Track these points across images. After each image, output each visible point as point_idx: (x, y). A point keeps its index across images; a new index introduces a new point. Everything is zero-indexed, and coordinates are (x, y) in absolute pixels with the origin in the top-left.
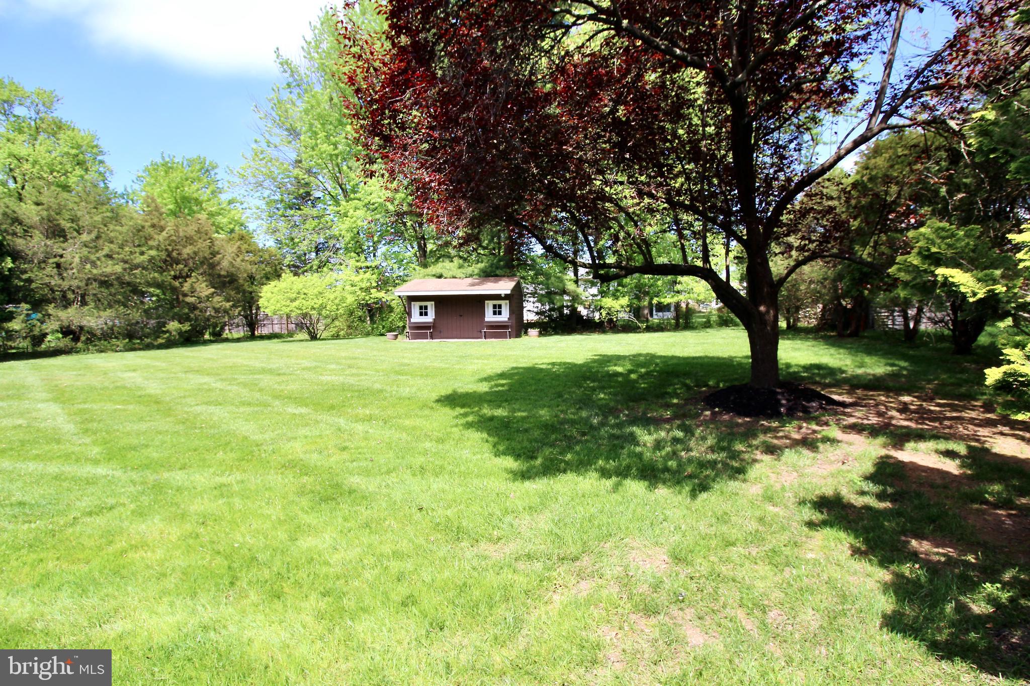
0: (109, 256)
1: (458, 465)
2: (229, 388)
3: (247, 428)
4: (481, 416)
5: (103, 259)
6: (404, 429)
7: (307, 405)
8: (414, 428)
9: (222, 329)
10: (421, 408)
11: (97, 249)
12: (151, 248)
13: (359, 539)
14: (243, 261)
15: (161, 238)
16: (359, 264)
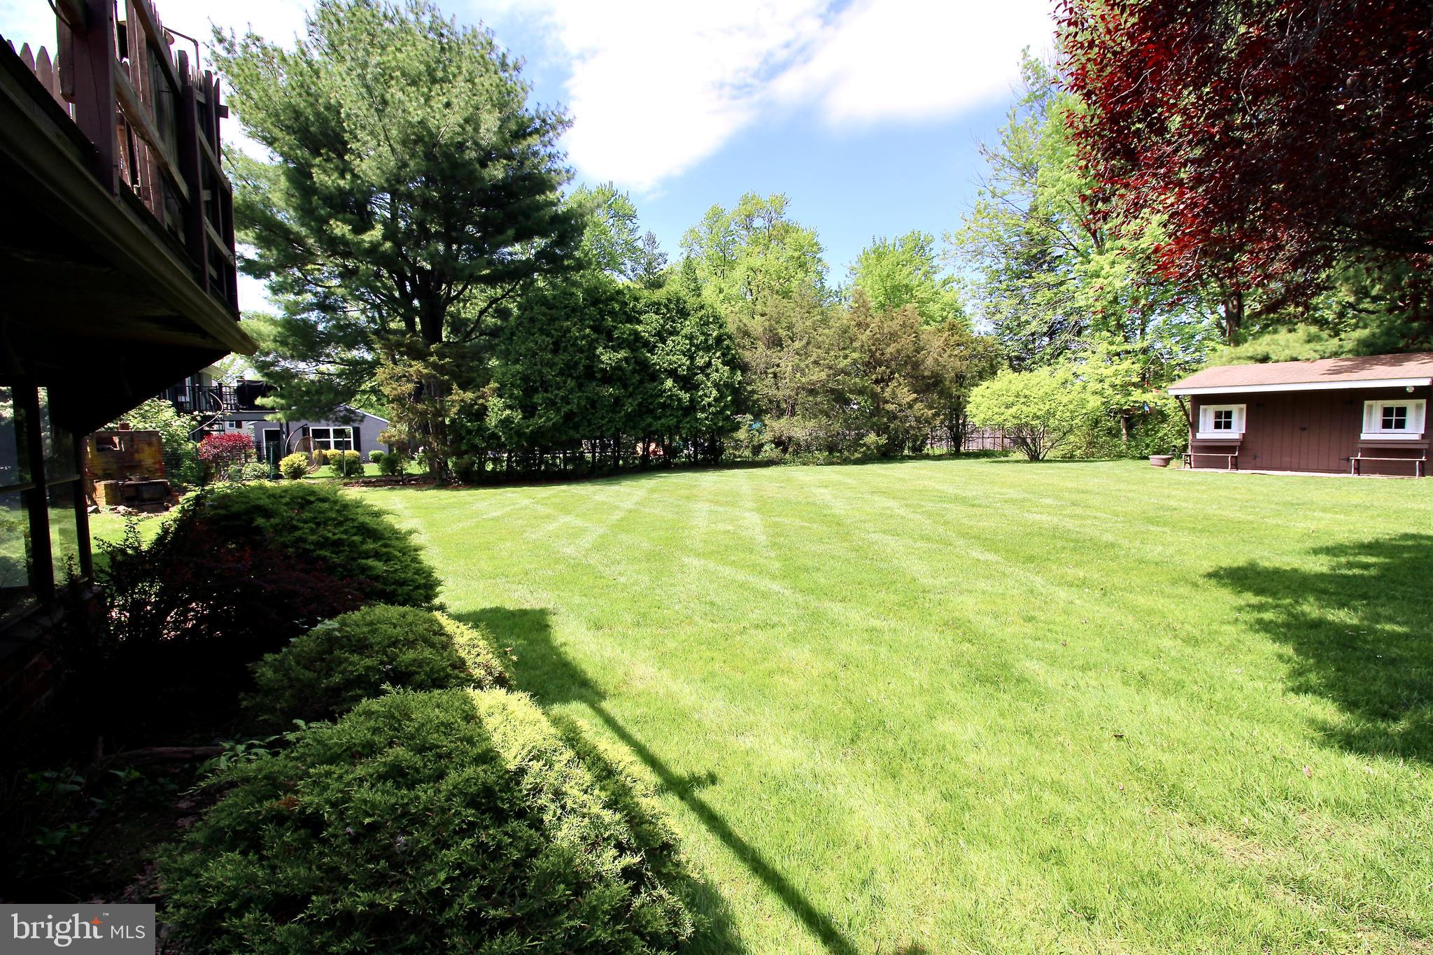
0: (816, 363)
1: (1212, 688)
2: (911, 516)
3: (918, 569)
4: (1295, 617)
5: (811, 366)
6: (1134, 610)
7: (997, 551)
8: (1151, 612)
9: (923, 443)
10: (1174, 582)
11: (807, 355)
12: (854, 351)
13: (1011, 745)
14: (950, 356)
15: (864, 337)
16: (1114, 348)
